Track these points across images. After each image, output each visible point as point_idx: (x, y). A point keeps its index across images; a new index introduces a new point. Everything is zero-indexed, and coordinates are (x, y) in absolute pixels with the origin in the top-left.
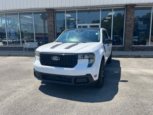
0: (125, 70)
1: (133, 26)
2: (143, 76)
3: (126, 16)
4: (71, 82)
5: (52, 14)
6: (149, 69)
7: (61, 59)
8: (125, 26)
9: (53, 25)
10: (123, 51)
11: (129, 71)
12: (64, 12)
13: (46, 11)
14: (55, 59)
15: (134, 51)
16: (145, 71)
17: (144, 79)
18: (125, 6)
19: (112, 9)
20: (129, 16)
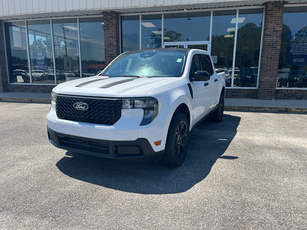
0: (242, 137)
1: (278, 47)
2: (275, 149)
3: (265, 26)
4: (108, 152)
5: (114, 22)
6: (297, 135)
7: (91, 107)
8: (263, 46)
9: (115, 44)
10: (256, 98)
11: (251, 138)
12: (137, 18)
13: (102, 16)
14: (80, 106)
15: (281, 99)
16: (285, 140)
17: (273, 155)
18: (263, 4)
19: (236, 10)
20: (270, 26)
